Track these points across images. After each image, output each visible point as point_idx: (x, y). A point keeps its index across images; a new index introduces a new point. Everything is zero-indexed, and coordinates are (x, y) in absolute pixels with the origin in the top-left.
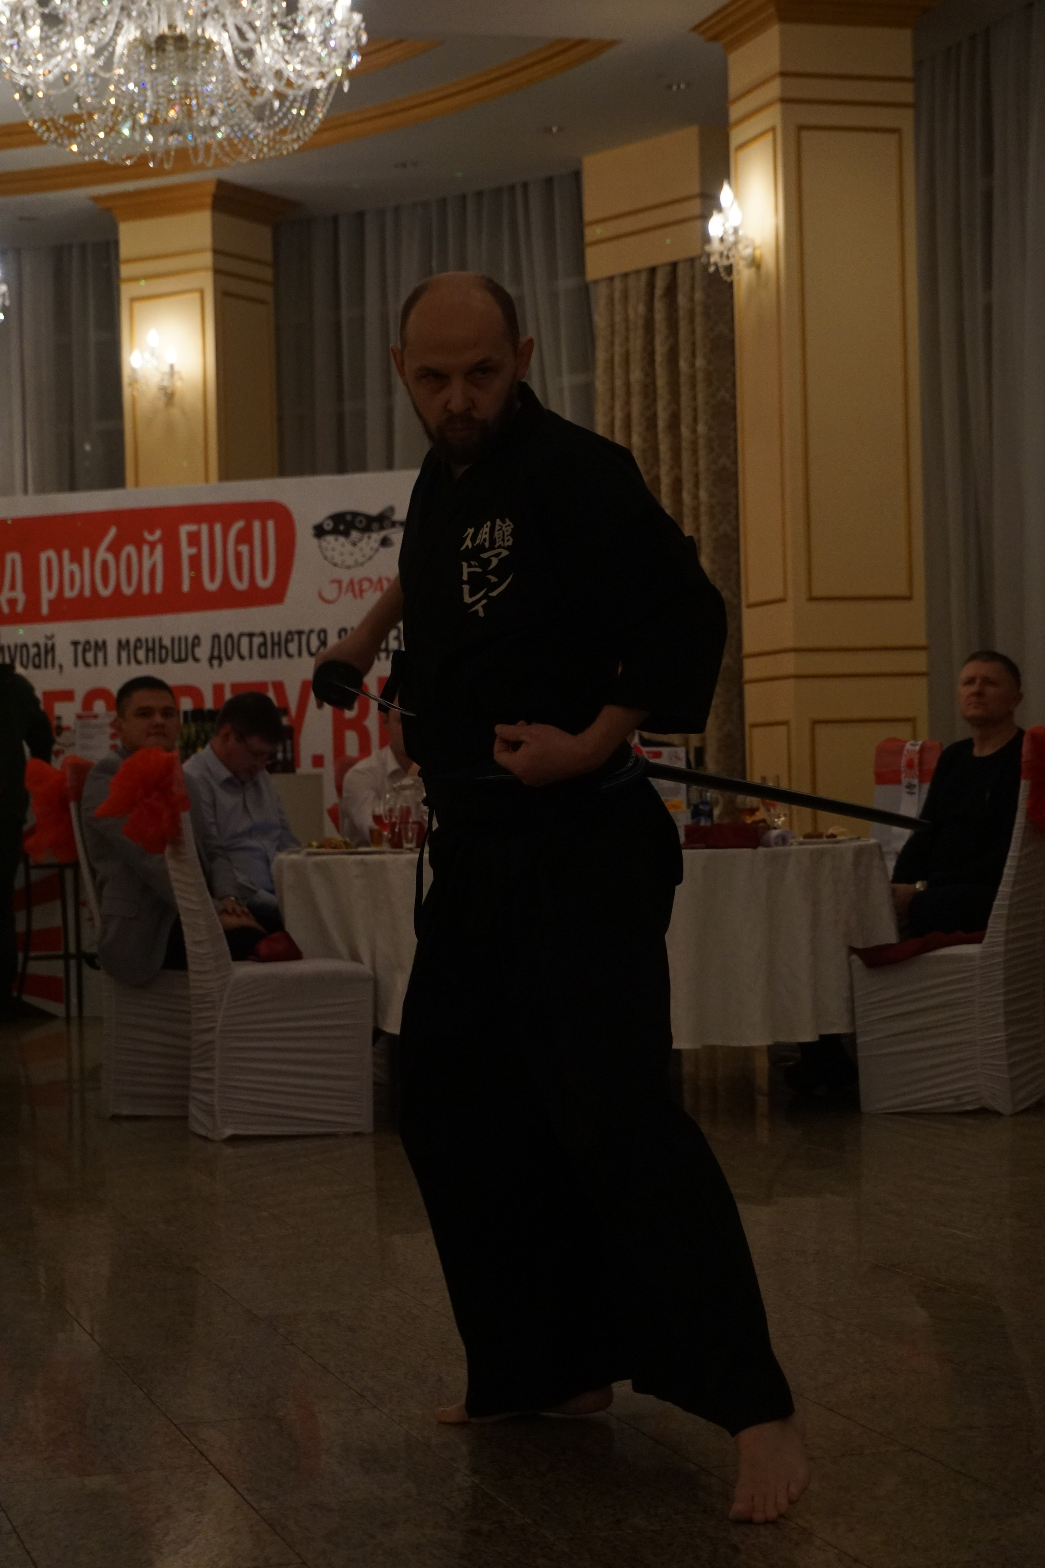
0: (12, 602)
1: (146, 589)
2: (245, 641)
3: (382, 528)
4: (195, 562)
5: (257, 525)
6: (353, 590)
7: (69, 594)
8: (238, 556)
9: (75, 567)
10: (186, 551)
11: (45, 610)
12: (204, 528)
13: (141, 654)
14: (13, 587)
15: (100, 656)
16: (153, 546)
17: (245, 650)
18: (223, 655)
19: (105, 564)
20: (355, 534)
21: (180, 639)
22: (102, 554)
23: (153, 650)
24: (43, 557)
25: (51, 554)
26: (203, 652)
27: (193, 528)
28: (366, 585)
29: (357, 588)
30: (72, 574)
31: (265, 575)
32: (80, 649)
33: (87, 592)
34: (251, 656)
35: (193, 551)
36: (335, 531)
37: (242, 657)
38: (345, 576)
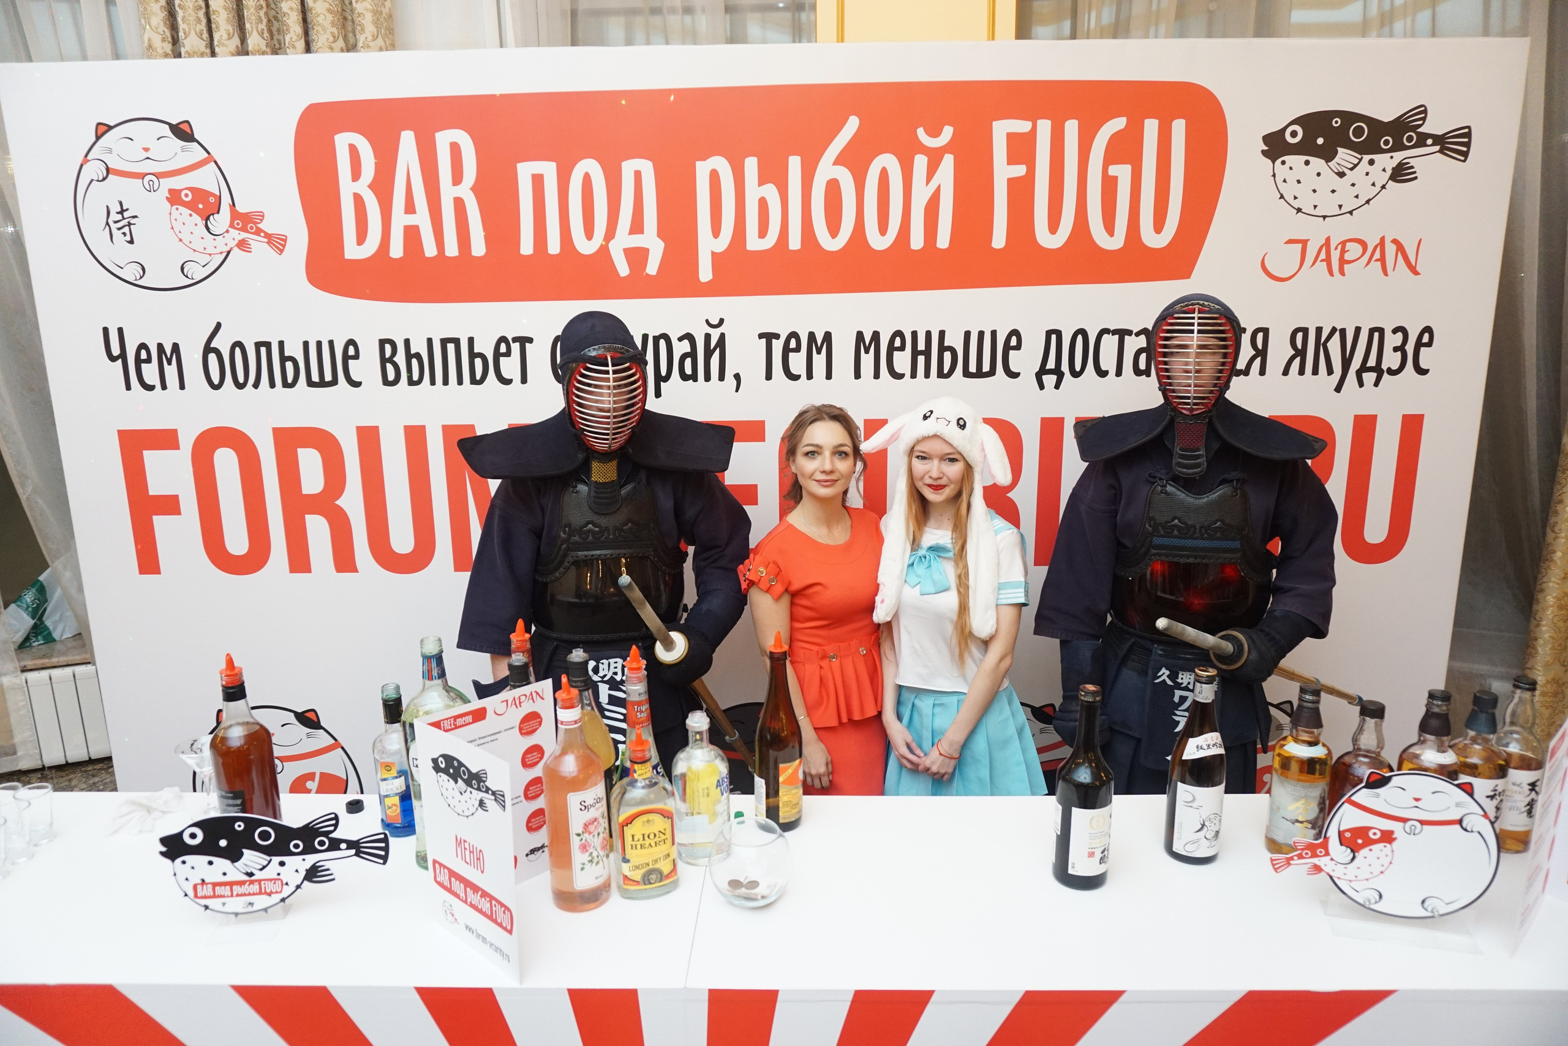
0: (636, 256)
1: (917, 242)
2: (1109, 344)
3: (1399, 147)
4: (1022, 190)
5: (1151, 127)
6: (1328, 260)
7: (754, 243)
8: (1109, 185)
9: (770, 192)
10: (1003, 172)
11: (705, 274)
12: (1044, 127)
13: (902, 361)
14: (637, 227)
15: (819, 361)
16: (935, 158)
17: (1108, 361)
18: (1065, 367)
19: (833, 187)
20: (1344, 155)
21: (981, 334)
22: (827, 169)
23: (927, 353)
24: (702, 170)
25: (720, 164)
26: (1026, 360)
27: (1024, 126)
28: (1354, 250)
29: (1335, 255)
30: (763, 204)
31: (1159, 226)
32: (778, 346)
33: (795, 242)
34: (1119, 373)
35: (1020, 170)
36: (1306, 148)
37: (1102, 374)
38: (1316, 233)
